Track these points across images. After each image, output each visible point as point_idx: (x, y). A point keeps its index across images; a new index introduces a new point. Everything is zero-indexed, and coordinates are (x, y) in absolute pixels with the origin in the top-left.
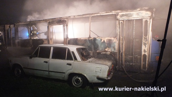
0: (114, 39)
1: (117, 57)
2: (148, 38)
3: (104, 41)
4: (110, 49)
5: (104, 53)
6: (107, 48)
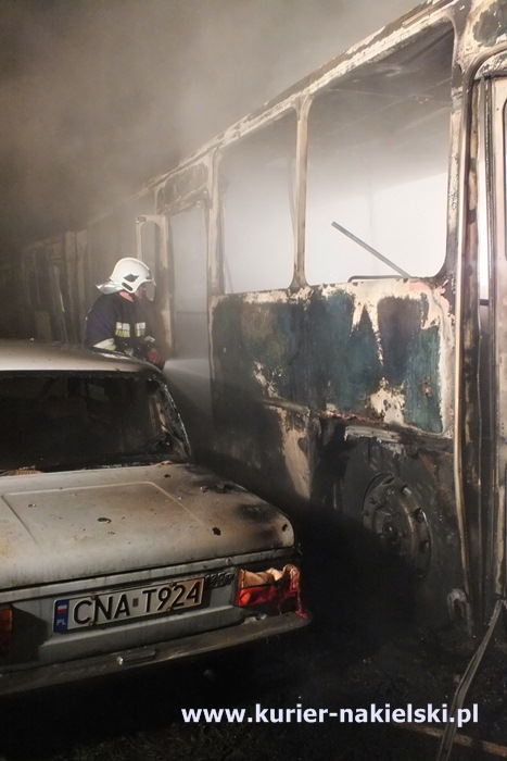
0: (428, 292)
1: (454, 498)
3: (365, 314)
4: (399, 400)
5: (363, 432)
6: (384, 382)
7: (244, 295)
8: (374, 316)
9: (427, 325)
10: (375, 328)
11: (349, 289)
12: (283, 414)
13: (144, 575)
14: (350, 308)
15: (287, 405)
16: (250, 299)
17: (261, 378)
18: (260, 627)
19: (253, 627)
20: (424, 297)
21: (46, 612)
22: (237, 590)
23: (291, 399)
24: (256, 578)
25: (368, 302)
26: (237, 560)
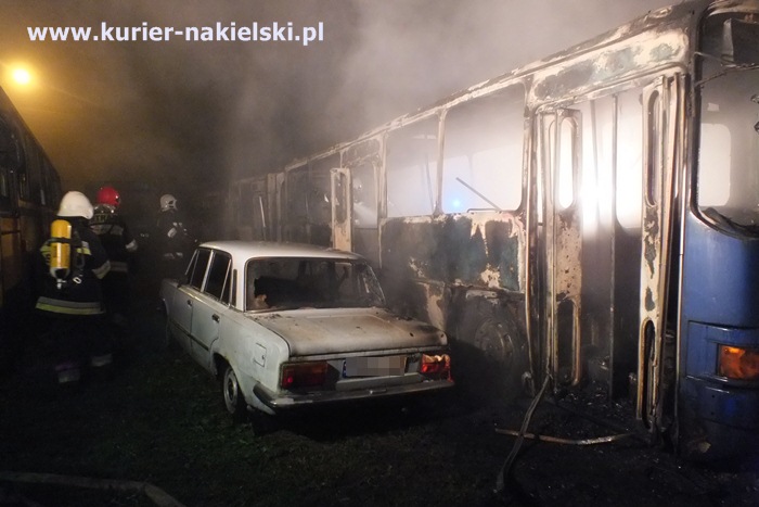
0: (512, 218)
2: (659, 212)
3: (478, 230)
4: (497, 275)
5: (477, 293)
6: (488, 266)
7: (403, 219)
8: (483, 231)
9: (512, 236)
10: (484, 237)
11: (469, 216)
12: (427, 286)
13: (381, 352)
14: (470, 227)
15: (430, 281)
16: (407, 221)
17: (413, 266)
18: (430, 385)
19: (428, 385)
20: (510, 221)
21: (339, 366)
22: (421, 364)
23: (432, 278)
24: (430, 359)
25: (480, 224)
26: (421, 349)
